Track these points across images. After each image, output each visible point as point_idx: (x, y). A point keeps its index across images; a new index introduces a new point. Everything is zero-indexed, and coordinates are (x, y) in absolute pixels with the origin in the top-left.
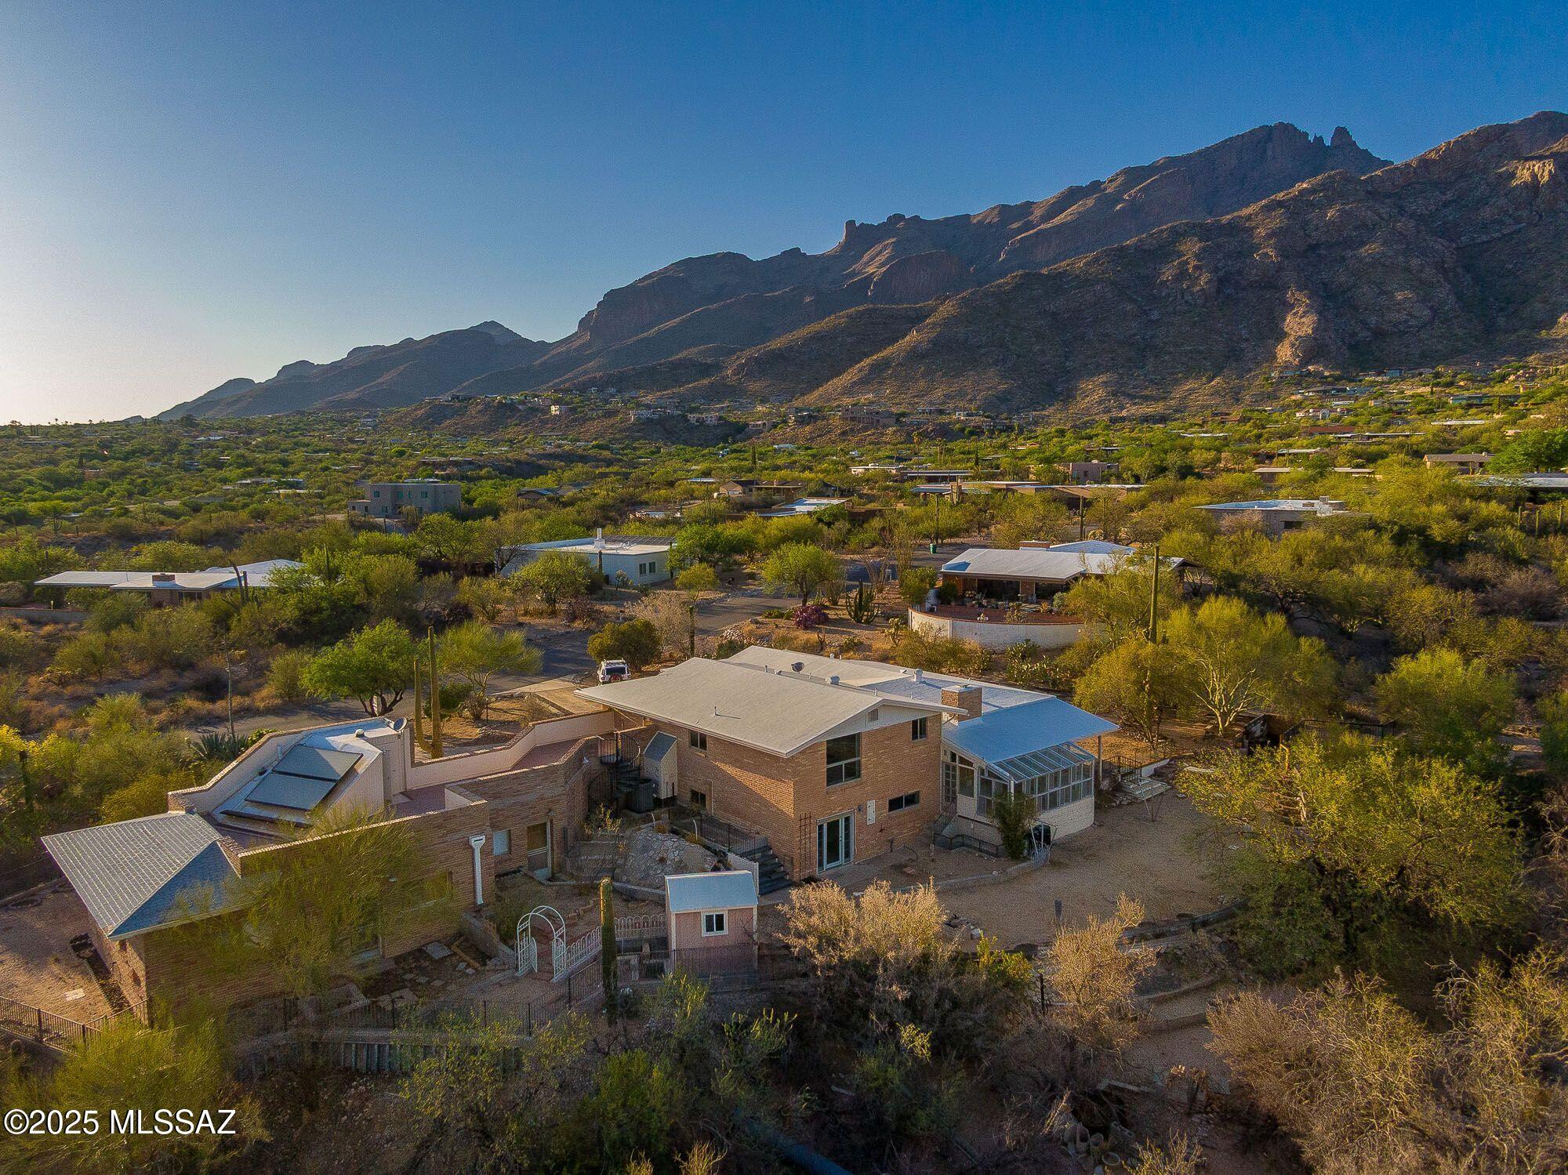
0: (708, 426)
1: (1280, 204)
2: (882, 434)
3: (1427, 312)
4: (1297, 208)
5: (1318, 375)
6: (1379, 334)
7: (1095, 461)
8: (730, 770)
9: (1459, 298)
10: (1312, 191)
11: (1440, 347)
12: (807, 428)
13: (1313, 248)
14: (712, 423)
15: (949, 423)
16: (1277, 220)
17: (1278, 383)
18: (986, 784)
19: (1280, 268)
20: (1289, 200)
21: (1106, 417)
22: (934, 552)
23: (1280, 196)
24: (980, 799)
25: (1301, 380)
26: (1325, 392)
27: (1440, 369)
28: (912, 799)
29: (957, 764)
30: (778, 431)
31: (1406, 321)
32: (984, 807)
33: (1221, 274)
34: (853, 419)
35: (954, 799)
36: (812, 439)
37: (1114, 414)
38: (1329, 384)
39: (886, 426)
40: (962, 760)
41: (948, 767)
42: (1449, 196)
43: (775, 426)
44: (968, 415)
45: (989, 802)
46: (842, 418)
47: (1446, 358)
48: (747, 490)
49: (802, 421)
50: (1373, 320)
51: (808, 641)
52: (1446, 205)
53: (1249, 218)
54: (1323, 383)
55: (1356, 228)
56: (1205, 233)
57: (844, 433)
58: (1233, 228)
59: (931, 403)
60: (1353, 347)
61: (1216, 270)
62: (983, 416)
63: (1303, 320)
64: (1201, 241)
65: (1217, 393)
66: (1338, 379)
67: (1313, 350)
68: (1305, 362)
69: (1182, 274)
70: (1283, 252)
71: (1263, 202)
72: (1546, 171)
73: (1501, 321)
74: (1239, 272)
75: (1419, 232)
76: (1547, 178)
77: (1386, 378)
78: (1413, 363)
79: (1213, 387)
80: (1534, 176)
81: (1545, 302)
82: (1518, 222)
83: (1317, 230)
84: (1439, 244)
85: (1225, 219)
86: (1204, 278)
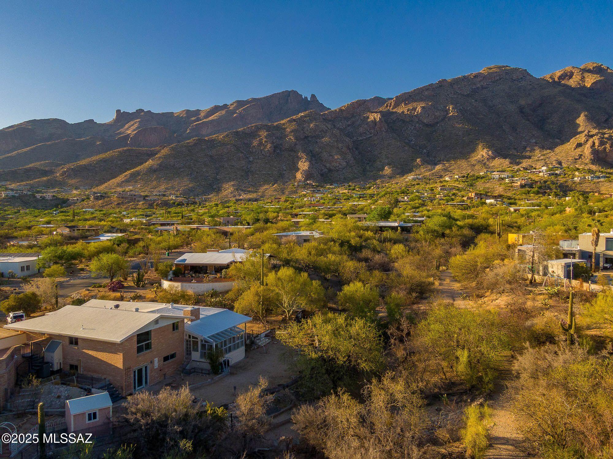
0: (47, 200)
1: (294, 120)
2: (137, 205)
3: (345, 163)
4: (299, 122)
5: (310, 184)
6: (330, 170)
7: (232, 217)
8: (91, 352)
9: (355, 159)
10: (305, 116)
11: (350, 176)
12: (100, 202)
13: (306, 137)
14: (49, 199)
15: (168, 200)
16: (293, 126)
17: (297, 187)
18: (203, 346)
19: (296, 144)
20: (297, 119)
21: (234, 199)
22: (168, 255)
23: (294, 117)
24: (201, 352)
25: (305, 187)
26: (313, 191)
27: (350, 184)
28: (173, 356)
29: (191, 339)
30: (85, 202)
31: (338, 166)
32: (203, 355)
33: (275, 144)
34: (122, 198)
35: (190, 354)
36: (103, 206)
37: (237, 198)
38: (314, 188)
39: (138, 201)
40: (193, 337)
41: (187, 341)
42: (349, 123)
43: (83, 200)
44: (176, 197)
45: (205, 353)
46: (117, 197)
47: (351, 180)
48: (72, 230)
49: (97, 198)
50: (328, 165)
51: (115, 297)
52: (349, 125)
53: (284, 124)
54: (313, 188)
55: (320, 132)
56: (268, 128)
57: (118, 204)
58: (278, 128)
59: (159, 192)
60: (322, 175)
61: (273, 143)
62: (183, 197)
63: (305, 164)
64: (267, 131)
65: (276, 190)
66: (318, 186)
67: (308, 175)
68: (306, 179)
69: (261, 144)
70: (296, 138)
71: (288, 119)
72: (378, 117)
73: (368, 168)
74: (281, 144)
75: (341, 134)
76: (378, 120)
77: (333, 187)
78: (341, 181)
79: (274, 188)
80: (375, 118)
81: (381, 162)
82: (371, 134)
83: (307, 131)
84: (347, 139)
85: (275, 124)
86: (269, 146)
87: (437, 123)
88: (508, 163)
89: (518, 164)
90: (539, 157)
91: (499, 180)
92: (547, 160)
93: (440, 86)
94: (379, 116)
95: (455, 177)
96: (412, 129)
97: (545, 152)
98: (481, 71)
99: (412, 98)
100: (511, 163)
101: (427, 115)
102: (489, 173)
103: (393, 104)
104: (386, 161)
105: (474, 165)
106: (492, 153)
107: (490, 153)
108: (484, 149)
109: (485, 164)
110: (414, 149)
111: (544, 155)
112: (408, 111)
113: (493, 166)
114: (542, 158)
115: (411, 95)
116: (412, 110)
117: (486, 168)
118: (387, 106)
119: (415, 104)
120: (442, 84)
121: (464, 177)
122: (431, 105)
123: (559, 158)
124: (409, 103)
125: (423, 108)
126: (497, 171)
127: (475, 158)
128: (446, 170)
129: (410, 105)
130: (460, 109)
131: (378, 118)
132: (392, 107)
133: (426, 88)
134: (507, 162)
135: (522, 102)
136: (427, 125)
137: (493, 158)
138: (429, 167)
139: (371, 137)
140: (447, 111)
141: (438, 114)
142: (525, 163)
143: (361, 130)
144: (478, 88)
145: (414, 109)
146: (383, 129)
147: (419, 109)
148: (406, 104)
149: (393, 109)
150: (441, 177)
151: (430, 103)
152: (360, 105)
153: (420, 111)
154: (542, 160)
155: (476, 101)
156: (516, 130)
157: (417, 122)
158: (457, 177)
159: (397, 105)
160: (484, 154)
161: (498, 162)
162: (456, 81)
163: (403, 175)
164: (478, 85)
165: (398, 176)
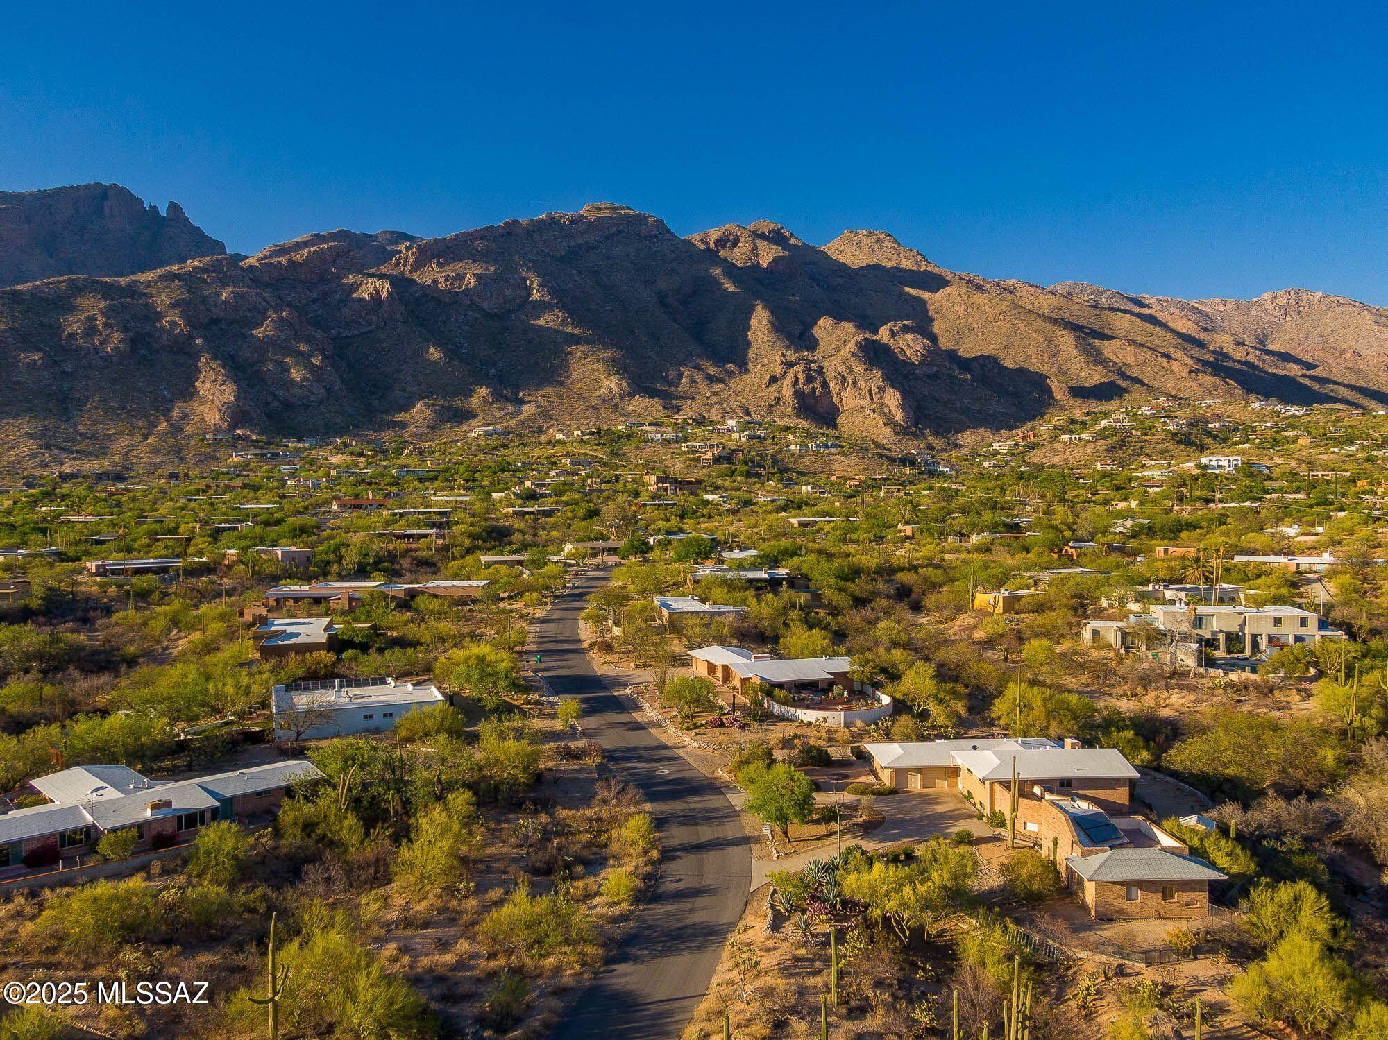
1: (176, 276)
3: (322, 390)
4: (191, 280)
5: (247, 438)
6: (287, 405)
9: (343, 381)
10: (204, 270)
11: (338, 420)
13: (215, 321)
16: (176, 291)
17: (214, 445)
19: (190, 337)
20: (184, 274)
23: (175, 268)
25: (235, 443)
26: (262, 455)
27: (347, 440)
31: (308, 397)
33: (132, 334)
38: (261, 448)
42: (315, 295)
47: (342, 432)
50: (281, 393)
52: (314, 301)
53: (148, 284)
54: (256, 447)
55: (249, 310)
56: (108, 291)
58: (132, 291)
60: (269, 415)
61: (125, 329)
63: (223, 387)
64: (105, 299)
65: (156, 451)
66: (268, 443)
67: (238, 416)
68: (234, 425)
69: (91, 331)
70: (189, 322)
71: (159, 272)
72: (385, 288)
73: (375, 403)
74: (149, 335)
75: (301, 322)
76: (386, 294)
77: (307, 445)
78: (324, 434)
79: (151, 444)
80: (377, 291)
81: (403, 390)
82: (370, 324)
83: (215, 306)
84: (319, 334)
85: (124, 281)
86: (117, 337)
87: (510, 312)
88: (661, 408)
89: (678, 409)
90: (708, 398)
91: (662, 444)
92: (725, 406)
93: (509, 234)
94: (387, 286)
95: (575, 432)
96: (460, 321)
97: (716, 389)
98: (582, 212)
99: (453, 253)
100: (664, 407)
101: (489, 294)
102: (635, 428)
103: (411, 261)
104: (416, 389)
105: (597, 408)
106: (628, 384)
107: (624, 384)
108: (609, 375)
109: (616, 405)
110: (469, 364)
111: (715, 394)
112: (446, 280)
113: (634, 411)
114: (714, 400)
115: (450, 245)
116: (455, 279)
117: (622, 415)
118: (398, 264)
119: (460, 267)
120: (511, 229)
121: (592, 434)
122: (495, 271)
123: (744, 401)
124: (447, 263)
125: (479, 277)
126: (650, 425)
127: (597, 393)
128: (545, 415)
129: (448, 268)
130: (553, 288)
131: (385, 290)
132: (409, 268)
133: (483, 235)
134: (656, 404)
135: (662, 285)
136: (490, 315)
137: (631, 395)
138: (511, 407)
139: (371, 332)
140: (529, 291)
141: (509, 293)
142: (689, 411)
143: (346, 313)
144: (579, 246)
145: (461, 278)
146: (399, 316)
147: (470, 280)
148: (439, 265)
149: (411, 272)
150: (540, 431)
151: (492, 269)
152: (338, 255)
153: (472, 284)
154: (717, 403)
155: (580, 272)
156: (658, 339)
157: (469, 306)
158: (579, 433)
159: (420, 263)
160: (613, 386)
161: (639, 403)
162: (538, 226)
163: (460, 423)
164: (580, 241)
165: (449, 425)
